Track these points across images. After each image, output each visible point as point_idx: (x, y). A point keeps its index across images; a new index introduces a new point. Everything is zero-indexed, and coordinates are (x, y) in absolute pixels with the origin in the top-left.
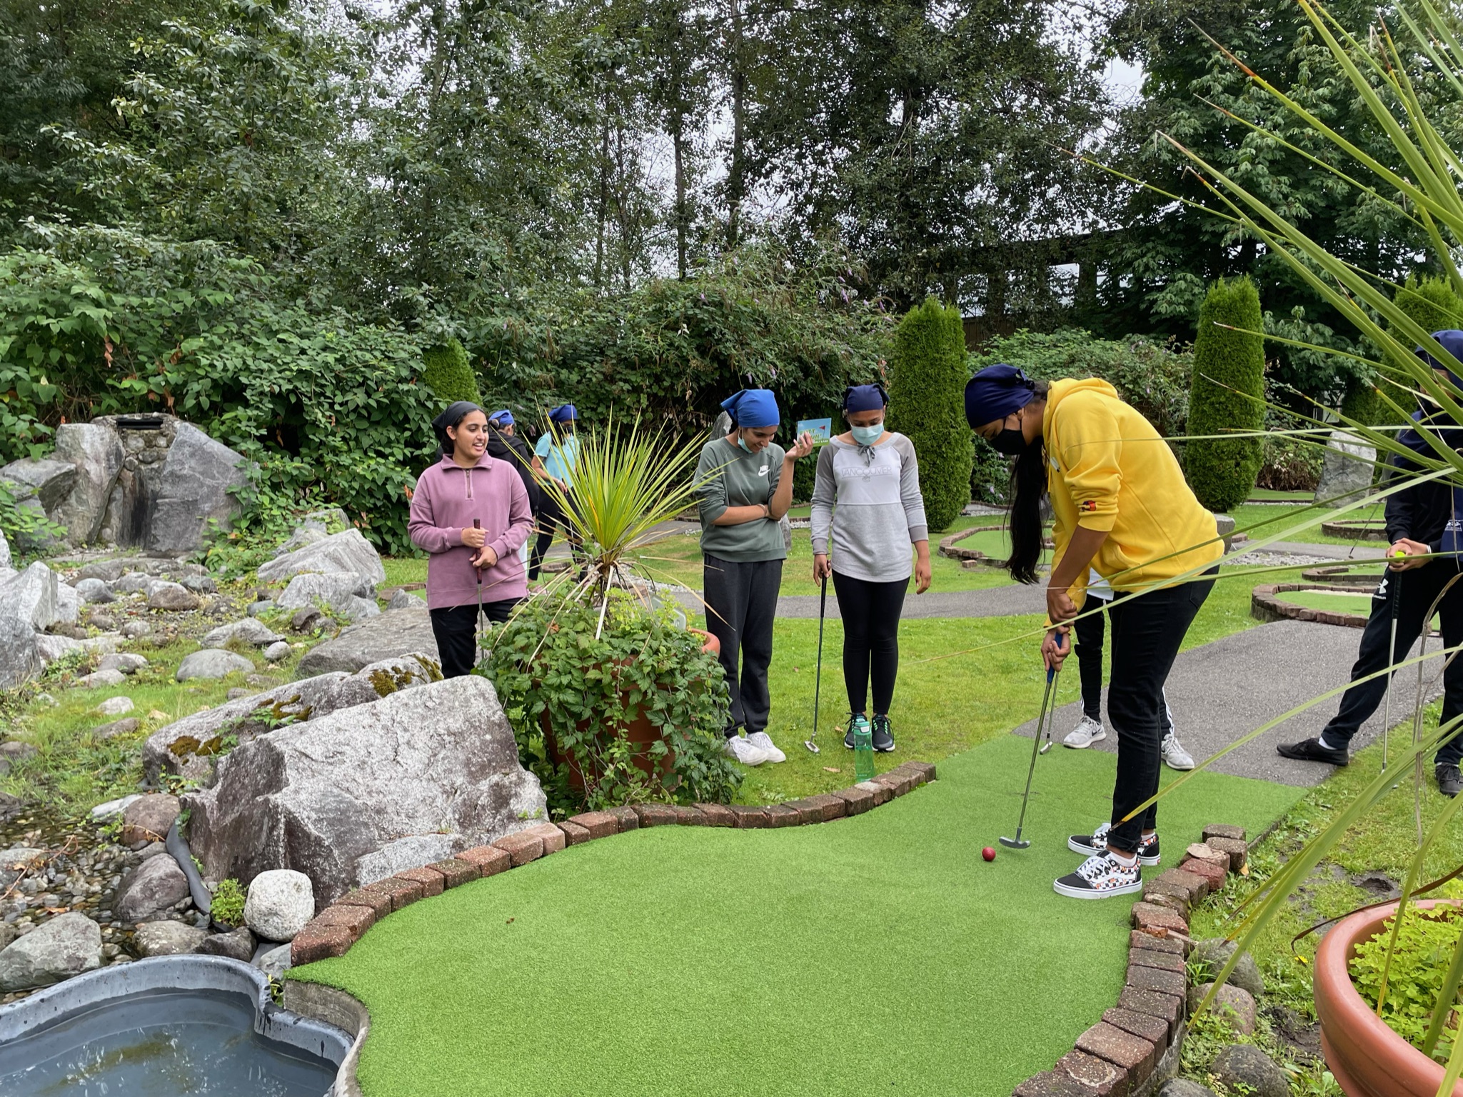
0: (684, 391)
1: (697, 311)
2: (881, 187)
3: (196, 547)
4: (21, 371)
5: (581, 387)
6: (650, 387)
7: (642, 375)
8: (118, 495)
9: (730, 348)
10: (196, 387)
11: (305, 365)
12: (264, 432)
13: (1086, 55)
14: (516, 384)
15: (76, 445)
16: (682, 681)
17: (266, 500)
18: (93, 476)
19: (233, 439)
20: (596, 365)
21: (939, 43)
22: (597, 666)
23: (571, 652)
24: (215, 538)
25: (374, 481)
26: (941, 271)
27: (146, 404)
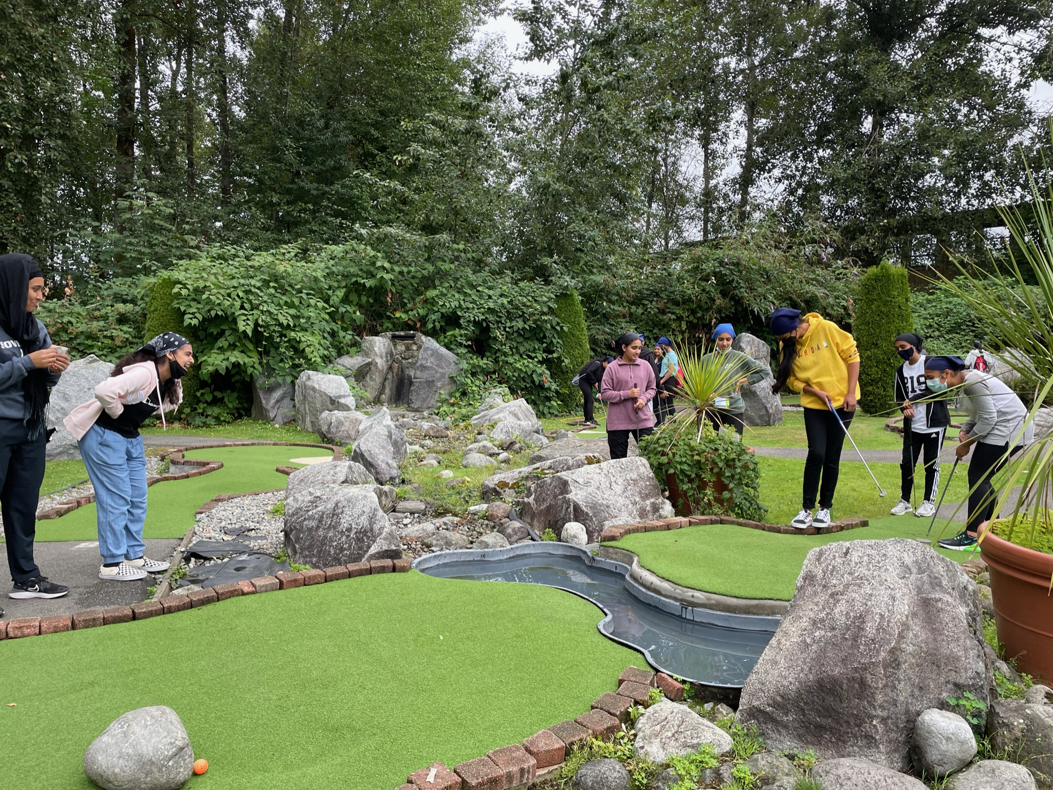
0: (711, 320)
1: (722, 269)
2: (853, 177)
3: (432, 407)
4: (348, 308)
5: (643, 317)
6: (688, 317)
7: (683, 309)
8: (390, 376)
9: (743, 293)
10: (433, 317)
11: (492, 305)
12: (470, 343)
13: (1015, 78)
14: (604, 315)
15: (371, 349)
16: (738, 464)
17: (469, 382)
18: (379, 365)
19: (452, 346)
20: (654, 303)
21: (900, 77)
22: (698, 454)
23: (686, 447)
24: (444, 401)
25: (526, 372)
26: (897, 235)
27: (407, 326)
